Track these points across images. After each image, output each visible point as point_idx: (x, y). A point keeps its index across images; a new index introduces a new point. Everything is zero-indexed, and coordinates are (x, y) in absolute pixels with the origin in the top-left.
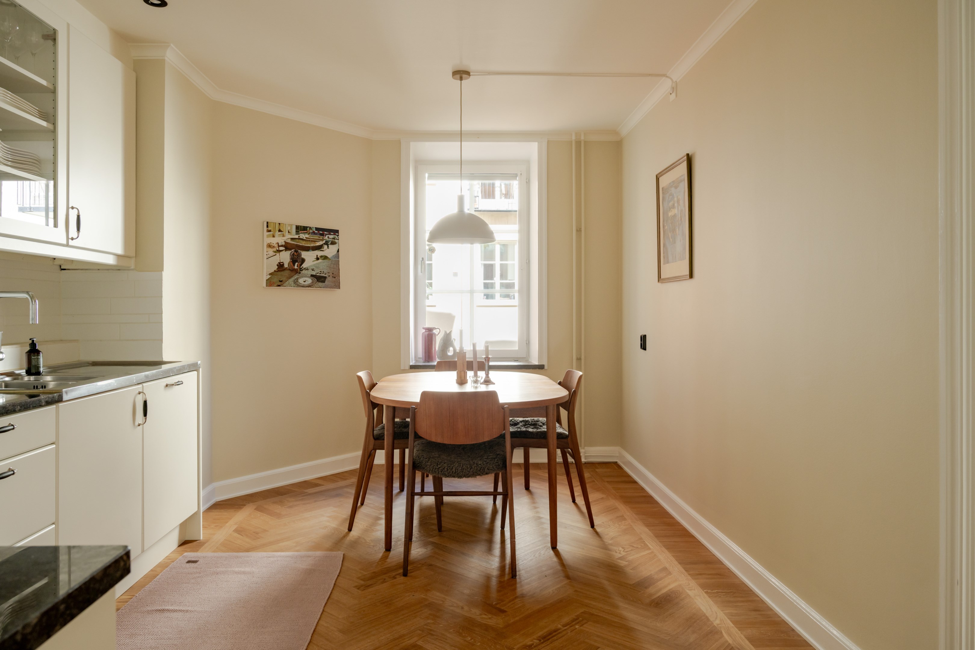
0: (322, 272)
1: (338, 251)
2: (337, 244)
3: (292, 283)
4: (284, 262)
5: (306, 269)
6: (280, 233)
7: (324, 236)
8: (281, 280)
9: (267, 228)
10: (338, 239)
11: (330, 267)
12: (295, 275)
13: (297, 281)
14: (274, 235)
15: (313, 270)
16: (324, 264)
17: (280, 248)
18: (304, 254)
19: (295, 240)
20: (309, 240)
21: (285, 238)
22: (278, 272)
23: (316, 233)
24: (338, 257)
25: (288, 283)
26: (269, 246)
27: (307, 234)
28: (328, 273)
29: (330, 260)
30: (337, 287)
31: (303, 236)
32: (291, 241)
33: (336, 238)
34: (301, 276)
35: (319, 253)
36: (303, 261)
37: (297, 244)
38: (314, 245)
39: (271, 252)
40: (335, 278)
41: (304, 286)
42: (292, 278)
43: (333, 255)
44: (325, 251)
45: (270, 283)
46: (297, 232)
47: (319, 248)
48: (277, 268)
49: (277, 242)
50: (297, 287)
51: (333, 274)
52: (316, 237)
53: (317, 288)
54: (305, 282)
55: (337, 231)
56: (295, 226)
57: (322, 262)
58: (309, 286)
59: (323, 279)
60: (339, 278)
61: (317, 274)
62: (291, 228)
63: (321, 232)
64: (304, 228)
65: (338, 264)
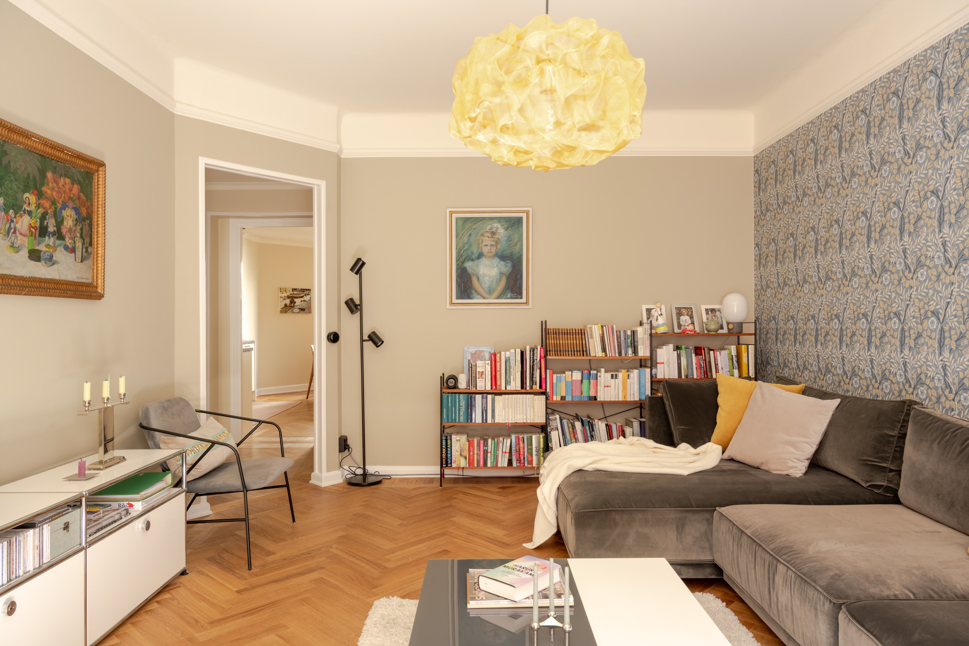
0: (303, 307)
1: (311, 298)
2: (310, 295)
3: (291, 312)
4: (287, 304)
5: (297, 306)
6: (285, 292)
7: (304, 292)
8: (286, 311)
9: (280, 290)
10: (311, 293)
11: (307, 305)
12: (292, 308)
13: (293, 311)
14: (283, 293)
15: (299, 306)
16: (304, 304)
17: (285, 298)
18: (296, 300)
19: (292, 294)
20: (298, 294)
21: (287, 294)
22: (285, 308)
23: (301, 291)
24: (311, 301)
25: (289, 312)
26: (281, 297)
27: (297, 292)
28: (306, 307)
29: (307, 302)
30: (310, 313)
31: (295, 292)
32: (290, 295)
33: (309, 293)
34: (294, 309)
35: (302, 299)
36: (295, 302)
37: (292, 296)
38: (300, 296)
39: (282, 299)
40: (309, 309)
41: (296, 313)
42: (290, 310)
43: (309, 299)
44: (305, 298)
45: (281, 312)
46: (292, 291)
47: (302, 297)
48: (284, 306)
49: (284, 296)
50: (293, 313)
51: (308, 307)
52: (301, 293)
53: (301, 313)
54: (296, 311)
55: (310, 290)
56: (292, 289)
57: (303, 302)
58: (298, 313)
59: (304, 310)
60: (311, 309)
61: (301, 308)
62: (290, 290)
63: (303, 290)
64: (296, 289)
65: (310, 303)
